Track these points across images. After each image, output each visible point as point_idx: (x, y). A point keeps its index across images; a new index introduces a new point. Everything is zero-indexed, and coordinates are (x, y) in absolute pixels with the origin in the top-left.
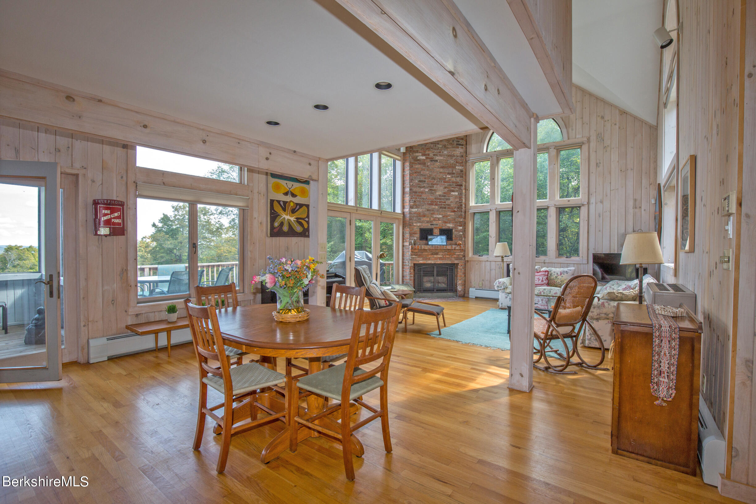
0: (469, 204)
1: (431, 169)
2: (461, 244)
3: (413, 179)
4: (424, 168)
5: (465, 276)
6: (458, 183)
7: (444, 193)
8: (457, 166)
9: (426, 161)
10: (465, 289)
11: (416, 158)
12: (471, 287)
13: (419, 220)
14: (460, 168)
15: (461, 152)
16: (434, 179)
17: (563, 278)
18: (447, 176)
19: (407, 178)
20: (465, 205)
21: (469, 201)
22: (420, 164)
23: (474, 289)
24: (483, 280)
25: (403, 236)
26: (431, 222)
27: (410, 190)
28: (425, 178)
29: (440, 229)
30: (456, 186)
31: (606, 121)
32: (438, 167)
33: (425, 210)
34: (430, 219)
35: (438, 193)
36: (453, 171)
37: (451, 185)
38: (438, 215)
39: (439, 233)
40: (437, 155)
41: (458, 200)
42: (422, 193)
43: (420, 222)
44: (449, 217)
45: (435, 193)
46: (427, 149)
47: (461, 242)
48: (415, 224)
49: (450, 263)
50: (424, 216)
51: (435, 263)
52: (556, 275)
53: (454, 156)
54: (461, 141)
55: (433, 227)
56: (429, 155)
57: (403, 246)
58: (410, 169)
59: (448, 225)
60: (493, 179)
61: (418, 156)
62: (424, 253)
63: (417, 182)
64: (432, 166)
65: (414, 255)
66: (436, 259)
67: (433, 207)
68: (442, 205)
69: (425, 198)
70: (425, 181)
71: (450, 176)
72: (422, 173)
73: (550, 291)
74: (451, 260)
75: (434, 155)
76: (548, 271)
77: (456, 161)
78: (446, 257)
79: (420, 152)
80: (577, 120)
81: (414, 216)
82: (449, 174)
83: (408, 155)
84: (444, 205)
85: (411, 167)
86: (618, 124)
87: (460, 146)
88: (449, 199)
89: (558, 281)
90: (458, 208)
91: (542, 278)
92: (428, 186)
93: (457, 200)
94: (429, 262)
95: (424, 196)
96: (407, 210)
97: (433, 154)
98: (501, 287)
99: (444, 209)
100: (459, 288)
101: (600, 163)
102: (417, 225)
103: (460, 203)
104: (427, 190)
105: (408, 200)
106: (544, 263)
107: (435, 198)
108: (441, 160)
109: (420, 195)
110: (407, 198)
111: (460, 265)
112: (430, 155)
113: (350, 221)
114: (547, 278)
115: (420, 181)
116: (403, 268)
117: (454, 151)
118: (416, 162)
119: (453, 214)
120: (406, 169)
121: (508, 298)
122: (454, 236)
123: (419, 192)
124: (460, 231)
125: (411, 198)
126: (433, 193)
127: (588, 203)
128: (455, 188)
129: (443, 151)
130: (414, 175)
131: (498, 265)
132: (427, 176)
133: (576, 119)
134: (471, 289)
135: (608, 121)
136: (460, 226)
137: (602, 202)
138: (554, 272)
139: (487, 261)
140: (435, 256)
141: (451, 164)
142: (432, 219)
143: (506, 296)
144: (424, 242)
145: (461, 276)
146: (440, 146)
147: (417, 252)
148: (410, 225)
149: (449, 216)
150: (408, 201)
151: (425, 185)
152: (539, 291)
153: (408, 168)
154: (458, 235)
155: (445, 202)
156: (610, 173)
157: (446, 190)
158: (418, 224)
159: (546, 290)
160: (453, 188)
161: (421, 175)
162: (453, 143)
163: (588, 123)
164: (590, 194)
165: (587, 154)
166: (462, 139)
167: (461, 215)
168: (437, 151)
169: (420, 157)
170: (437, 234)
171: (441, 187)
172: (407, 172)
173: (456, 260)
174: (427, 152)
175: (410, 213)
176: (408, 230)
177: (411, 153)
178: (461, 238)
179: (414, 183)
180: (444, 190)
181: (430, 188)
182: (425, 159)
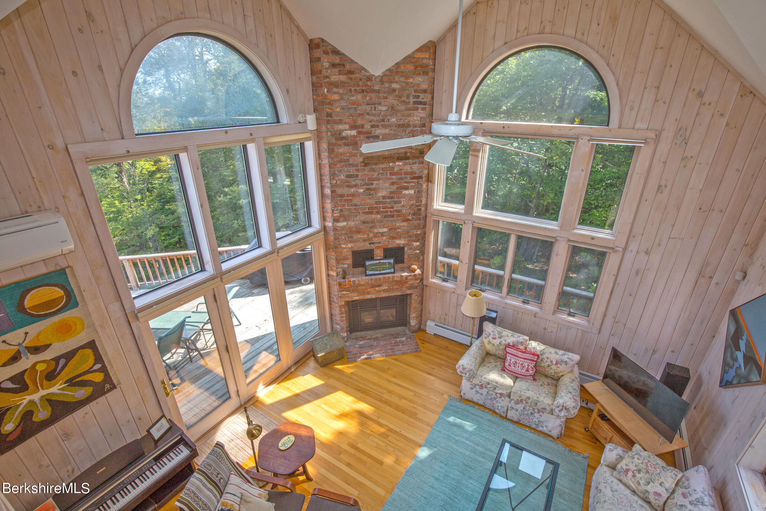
0: (432, 206)
2: (416, 270)
3: (335, 174)
4: (355, 152)
5: (422, 304)
6: (416, 173)
7: (391, 193)
9: (358, 139)
10: (421, 323)
11: (340, 134)
12: (430, 320)
13: (350, 239)
15: (421, 118)
16: (372, 169)
17: (559, 370)
18: (395, 163)
19: (326, 170)
20: (426, 209)
21: (432, 200)
22: (347, 145)
23: (433, 324)
24: (446, 315)
25: (327, 263)
26: (370, 239)
27: (332, 192)
28: (358, 170)
29: (384, 249)
30: (411, 179)
31: (704, 104)
33: (359, 222)
34: (368, 235)
35: (380, 194)
36: (406, 153)
37: (402, 179)
38: (380, 228)
39: (382, 255)
40: (377, 126)
41: (414, 202)
42: (353, 195)
43: (351, 242)
44: (399, 230)
45: (376, 194)
46: (360, 115)
47: (416, 266)
48: (343, 246)
49: (400, 294)
50: (359, 232)
51: (377, 296)
52: (549, 363)
54: (422, 95)
55: (373, 246)
56: (362, 126)
57: (328, 275)
58: (329, 157)
59: (398, 241)
60: (474, 173)
61: (343, 131)
62: (359, 288)
63: (343, 177)
65: (345, 291)
66: (379, 292)
67: (373, 216)
68: (387, 212)
69: (359, 203)
70: (357, 176)
71: (401, 164)
72: (351, 162)
74: (401, 291)
75: (372, 126)
76: (538, 355)
78: (393, 288)
79: (345, 123)
80: (647, 90)
81: (341, 234)
82: (399, 159)
83: (324, 130)
84: (391, 212)
85: (331, 151)
87: (420, 106)
88: (400, 202)
90: (414, 214)
91: (528, 366)
92: (363, 183)
93: (412, 202)
94: (369, 297)
95: (356, 201)
96: (329, 224)
97: (370, 124)
99: (390, 219)
100: (413, 322)
101: (666, 186)
102: (347, 247)
103: (417, 206)
104: (362, 191)
105: (330, 209)
106: (535, 317)
107: (376, 203)
108: (386, 134)
109: (350, 199)
110: (329, 206)
111: (414, 294)
112: (366, 127)
114: (535, 366)
115: (348, 176)
117: (409, 116)
118: (340, 142)
119: (405, 224)
120: (323, 155)
122: (406, 256)
123: (348, 196)
124: (416, 249)
125: (335, 206)
126: (373, 194)
127: (625, 249)
128: (410, 182)
129: (388, 117)
130: (338, 166)
132: (361, 166)
133: (645, 88)
134: (429, 323)
135: (710, 104)
136: (416, 241)
137: (647, 253)
138: (548, 358)
139: (454, 292)
140: (377, 289)
142: (371, 235)
143: (472, 386)
144: (361, 269)
145: (415, 308)
146: (384, 108)
147: (348, 288)
148: (336, 247)
149: (398, 228)
150: (330, 211)
151: (358, 182)
152: (520, 397)
153: (326, 154)
154: (412, 254)
155: (392, 208)
156: (678, 209)
157: (394, 187)
158: (349, 246)
159: (531, 400)
160: (406, 183)
161: (350, 164)
162: (407, 100)
163: (667, 102)
164: (630, 236)
165: (647, 164)
166: (425, 91)
167: (419, 224)
168: (377, 118)
169: (347, 132)
170: (380, 256)
171: (385, 183)
172: (325, 161)
173: (409, 289)
174: (360, 122)
175: (335, 229)
176: (334, 255)
177: (329, 127)
178: (417, 259)
179: (339, 180)
180: (391, 188)
181: (367, 186)
182: (356, 134)
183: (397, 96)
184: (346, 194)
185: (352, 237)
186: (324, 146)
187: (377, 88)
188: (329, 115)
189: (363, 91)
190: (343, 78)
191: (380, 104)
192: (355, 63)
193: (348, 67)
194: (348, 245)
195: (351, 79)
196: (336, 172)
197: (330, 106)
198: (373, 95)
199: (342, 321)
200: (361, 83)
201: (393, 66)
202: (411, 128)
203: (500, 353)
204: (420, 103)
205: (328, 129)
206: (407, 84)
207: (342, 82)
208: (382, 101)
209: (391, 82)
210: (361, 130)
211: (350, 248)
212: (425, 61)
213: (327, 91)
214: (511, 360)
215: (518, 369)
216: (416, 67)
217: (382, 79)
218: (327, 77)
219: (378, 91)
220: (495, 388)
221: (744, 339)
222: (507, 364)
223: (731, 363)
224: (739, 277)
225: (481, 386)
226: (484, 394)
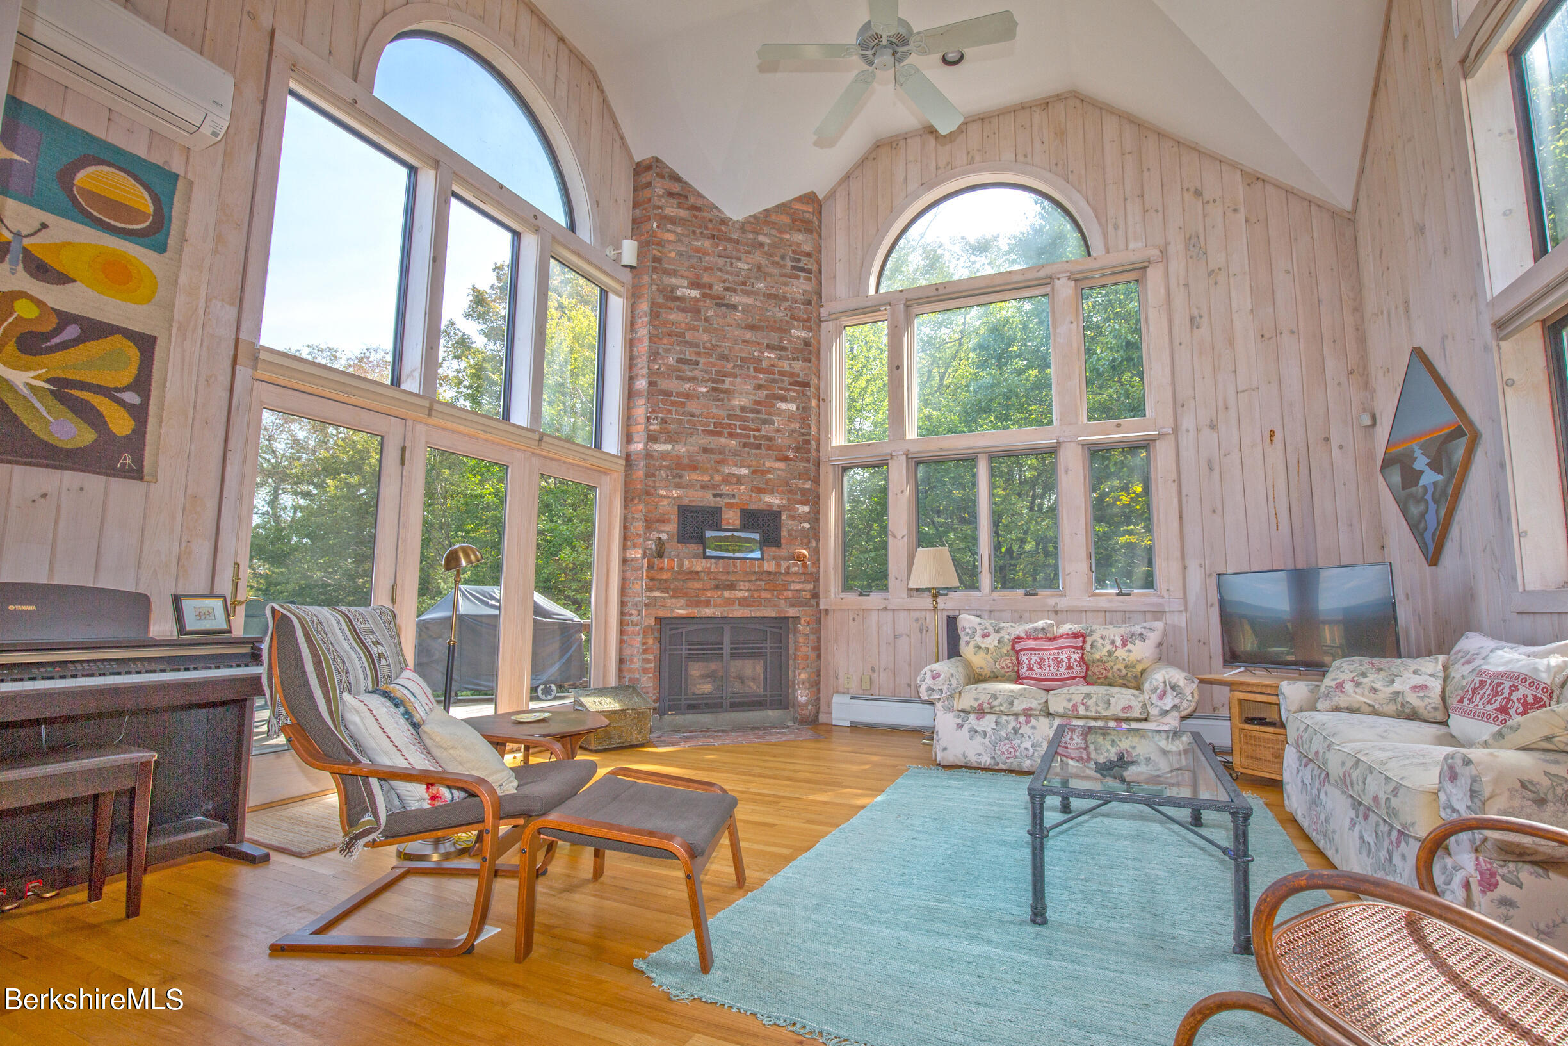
0: (828, 440)
1: (715, 329)
2: (805, 557)
3: (658, 353)
4: (695, 323)
5: (819, 656)
6: (798, 376)
7: (756, 403)
8: (794, 327)
9: (701, 304)
10: (818, 699)
11: (672, 291)
12: (837, 692)
13: (677, 480)
14: (804, 334)
15: (804, 291)
16: (724, 357)
17: (1132, 657)
18: (763, 353)
19: (643, 348)
20: (818, 445)
21: (828, 431)
22: (683, 310)
23: (846, 699)
24: (873, 669)
25: (625, 528)
26: (714, 487)
27: (650, 384)
28: (698, 354)
29: (742, 510)
30: (790, 384)
31: (1208, 202)
32: (738, 325)
33: (696, 449)
34: (712, 478)
35: (736, 402)
36: (781, 340)
37: (774, 381)
38: (736, 465)
39: (738, 522)
40: (735, 291)
41: (797, 426)
42: (687, 396)
43: (678, 486)
44: (770, 476)
45: (729, 400)
46: (706, 269)
47: (805, 552)
48: (662, 492)
49: (773, 614)
50: (694, 468)
51: (725, 615)
52: (1109, 647)
53: (785, 299)
54: (804, 260)
55: (720, 502)
56: (710, 287)
57: (624, 561)
58: (650, 323)
59: (768, 499)
60: (898, 368)
61: (678, 287)
62: (690, 585)
63: (671, 361)
64: (721, 321)
65: (658, 589)
66: (730, 602)
67: (723, 440)
68: (749, 436)
69: (697, 412)
70: (697, 363)
71: (772, 356)
72: (687, 338)
73: (1108, 702)
74: (775, 606)
75: (726, 289)
76: (1083, 636)
77: (792, 315)
78: (759, 597)
79: (682, 277)
80: (1128, 202)
81: (661, 467)
82: (770, 347)
83: (646, 279)
84: (755, 437)
85: (654, 315)
86: (1242, 210)
87: (803, 274)
88: (772, 423)
89: (1116, 668)
90: (798, 449)
91: (1069, 658)
92: (707, 377)
93: (793, 426)
94: (708, 612)
95: (692, 406)
96: (638, 446)
97: (723, 285)
98: (942, 690)
99: (754, 451)
100: (802, 696)
101: (1201, 317)
102: (669, 496)
103: (803, 434)
104: (704, 390)
105: (643, 416)
107: (729, 416)
108: (748, 305)
109: (684, 402)
110: (640, 410)
111: (802, 621)
112: (715, 287)
113: (403, 449)
114: (1082, 658)
115: (679, 361)
116: (622, 632)
117: (785, 284)
118: (671, 304)
119: (782, 465)
120: (640, 321)
121: (966, 727)
122: (784, 533)
123: (678, 395)
124: (802, 518)
125: (653, 411)
126: (723, 400)
127: (1176, 429)
128: (789, 390)
129: (753, 281)
130: (665, 341)
131: (917, 620)
132: (704, 348)
133: (1125, 199)
134: (836, 699)
135: (1214, 201)
136: (804, 504)
137: (1213, 426)
138: (1103, 638)
139: (885, 609)
140: (726, 594)
141: (775, 321)
142: (718, 478)
143: (959, 721)
144: (693, 548)
145: (806, 658)
146: (746, 267)
147: (666, 581)
148: (648, 493)
149: (769, 471)
150: (642, 420)
151: (698, 374)
152: (1069, 700)
153: (646, 319)
154: (796, 531)
155: (758, 430)
156: (1231, 343)
157: (762, 394)
158: (674, 493)
159: (1094, 699)
160: (781, 389)
161: (686, 342)
162: (782, 263)
163: (1160, 209)
164: (1178, 406)
165: (1162, 291)
166: (808, 255)
167: (807, 470)
168: (736, 278)
169: (685, 290)
170: (733, 525)
171: (745, 383)
172: (643, 332)
173: (792, 605)
174: (706, 278)
175: (649, 455)
176: (641, 511)
177: (654, 277)
178: (805, 541)
179: (664, 364)
180: (755, 395)
181: (713, 383)
182: (698, 296)
183: (766, 253)
184: (675, 390)
185: (680, 477)
186: (644, 306)
187: (735, 236)
188: (656, 260)
189: (713, 237)
190: (683, 213)
191: (739, 259)
192: (704, 197)
193: (692, 200)
194: (671, 491)
195: (696, 217)
196: (661, 351)
197: (660, 248)
198: (730, 246)
199: (645, 671)
200: (710, 226)
201: (760, 213)
202: (789, 303)
203: (1004, 664)
204: (803, 270)
205: (652, 280)
206: (782, 239)
207: (682, 219)
208: (743, 256)
209: (758, 233)
210: (707, 291)
211: (674, 498)
212: (807, 215)
213: (658, 227)
214: (1029, 660)
215: (1050, 671)
216: (794, 221)
217: (743, 226)
218: (659, 207)
219: (737, 242)
220: (1012, 704)
221: (1418, 453)
222: (1024, 671)
223: (1422, 507)
224: (1366, 420)
225: (980, 712)
226: (989, 731)
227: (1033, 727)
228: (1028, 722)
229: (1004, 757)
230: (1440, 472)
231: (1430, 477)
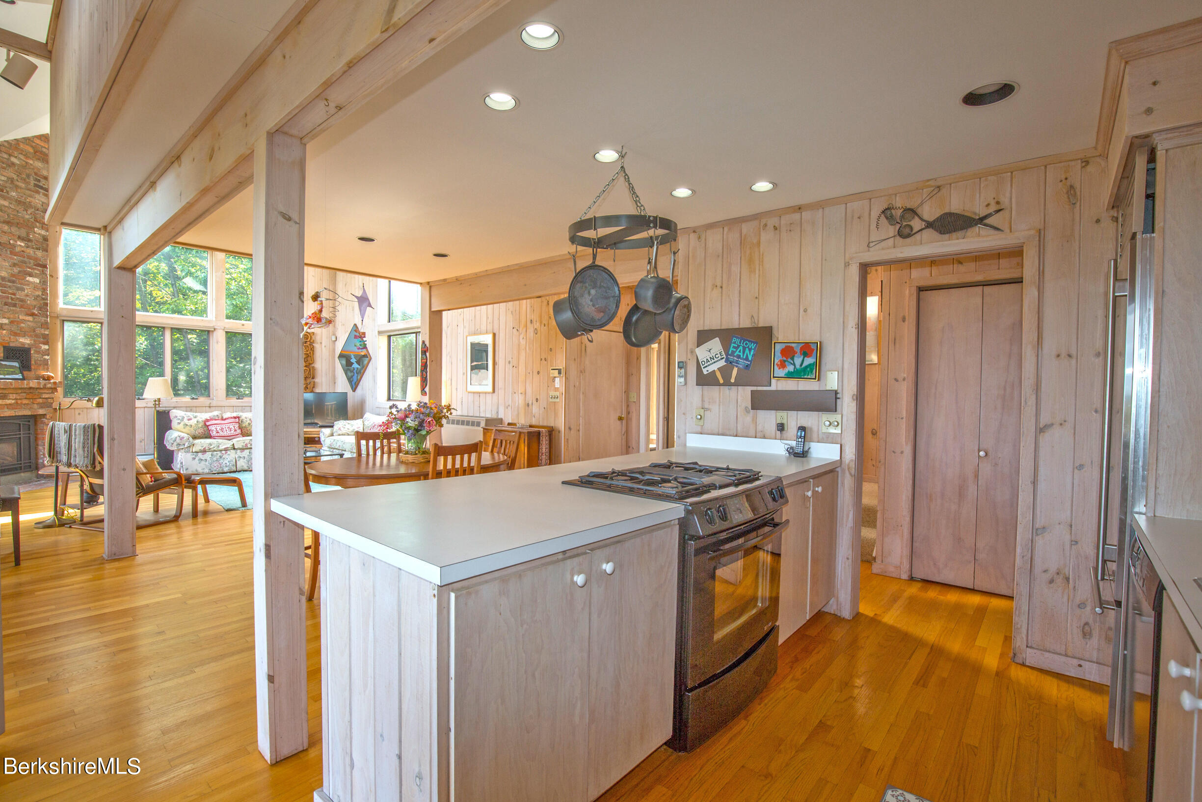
0: (57, 303)
6: (39, 261)
7: (12, 275)
8: (36, 227)
14: (43, 232)
15: (43, 203)
18: (16, 241)
21: (57, 297)
29: (5, 347)
30: (35, 265)
36: (28, 234)
37: (25, 262)
39: (2, 355)
41: (39, 293)
44: (23, 325)
49: (28, 413)
52: (249, 421)
53: (31, 206)
54: (43, 181)
59: (22, 340)
66: (2, 407)
68: (8, 298)
71: (23, 244)
74: (31, 408)
76: (239, 418)
77: (35, 218)
78: (21, 403)
82: (21, 238)
84: (12, 299)
87: (41, 191)
88: (23, 290)
90: (40, 308)
91: (234, 427)
93: (36, 293)
98: (184, 445)
99: (11, 308)
103: (43, 299)
106: (210, 407)
111: (46, 417)
114: (239, 427)
117: (31, 196)
119: (30, 318)
121: (197, 458)
122: (33, 362)
124: (43, 353)
128: (34, 269)
129: (9, 189)
136: (44, 343)
138: (246, 418)
141: (24, 221)
143: (194, 456)
146: (3, 178)
149: (22, 322)
154: (40, 360)
155: (14, 294)
157: (16, 270)
160: (29, 268)
162: (28, 180)
166: (45, 178)
167: (46, 323)
171: (5, 261)
173: (41, 407)
178: (46, 367)
180: (11, 270)
183: (17, 171)
201: (13, 141)
202: (33, 210)
203: (200, 432)
204: (41, 188)
206: (27, 163)
209: (11, 155)
212: (44, 150)
214: (216, 429)
215: (228, 433)
216: (36, 152)
220: (219, 447)
221: (353, 357)
222: (214, 434)
223: (352, 374)
224: (334, 339)
225: (204, 451)
226: (208, 459)
227: (229, 455)
228: (226, 453)
229: (215, 469)
230: (359, 365)
231: (355, 366)
